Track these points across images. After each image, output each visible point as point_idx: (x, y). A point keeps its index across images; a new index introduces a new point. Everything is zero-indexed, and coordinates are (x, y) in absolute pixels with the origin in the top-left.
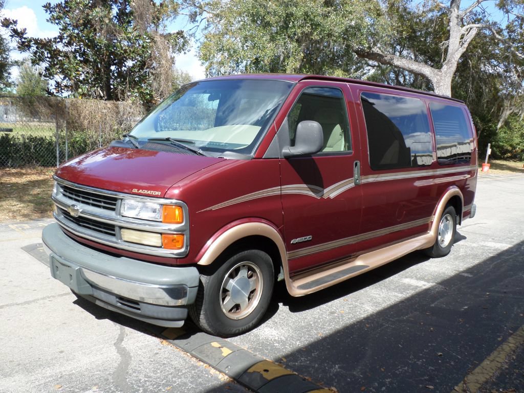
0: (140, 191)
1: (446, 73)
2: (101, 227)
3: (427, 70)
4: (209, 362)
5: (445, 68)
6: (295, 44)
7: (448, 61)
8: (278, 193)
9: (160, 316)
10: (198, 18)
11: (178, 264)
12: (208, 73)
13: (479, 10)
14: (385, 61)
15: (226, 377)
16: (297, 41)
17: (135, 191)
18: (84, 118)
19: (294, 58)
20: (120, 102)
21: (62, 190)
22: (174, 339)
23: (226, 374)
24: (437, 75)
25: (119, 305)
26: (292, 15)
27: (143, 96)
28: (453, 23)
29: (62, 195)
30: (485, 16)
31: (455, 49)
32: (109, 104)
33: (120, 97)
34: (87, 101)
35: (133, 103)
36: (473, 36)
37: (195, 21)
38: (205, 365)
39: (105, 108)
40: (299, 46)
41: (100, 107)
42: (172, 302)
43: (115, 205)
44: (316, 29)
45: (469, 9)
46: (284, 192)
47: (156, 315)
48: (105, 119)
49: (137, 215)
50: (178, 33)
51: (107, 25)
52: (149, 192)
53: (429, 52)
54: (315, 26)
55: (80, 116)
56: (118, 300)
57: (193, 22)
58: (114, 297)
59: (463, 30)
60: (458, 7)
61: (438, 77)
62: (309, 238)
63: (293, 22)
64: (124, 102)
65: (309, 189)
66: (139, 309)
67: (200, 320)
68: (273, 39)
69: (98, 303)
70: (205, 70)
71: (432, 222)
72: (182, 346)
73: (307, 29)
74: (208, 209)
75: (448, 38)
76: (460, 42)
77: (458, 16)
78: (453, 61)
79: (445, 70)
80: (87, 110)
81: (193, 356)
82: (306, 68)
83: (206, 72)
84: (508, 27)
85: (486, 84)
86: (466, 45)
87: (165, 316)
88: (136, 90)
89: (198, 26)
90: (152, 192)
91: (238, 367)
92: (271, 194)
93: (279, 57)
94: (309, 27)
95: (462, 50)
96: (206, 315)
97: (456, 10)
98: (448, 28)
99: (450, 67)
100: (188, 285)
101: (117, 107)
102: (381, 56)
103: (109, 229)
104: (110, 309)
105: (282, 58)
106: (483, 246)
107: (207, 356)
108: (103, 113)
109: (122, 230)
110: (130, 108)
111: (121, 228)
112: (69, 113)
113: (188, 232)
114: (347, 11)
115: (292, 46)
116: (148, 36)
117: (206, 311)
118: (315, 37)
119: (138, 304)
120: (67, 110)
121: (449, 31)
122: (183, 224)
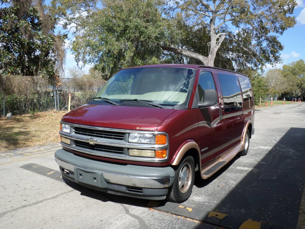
0: (141, 128)
1: (211, 58)
2: (112, 150)
3: (201, 57)
4: (184, 215)
5: (210, 56)
6: (130, 43)
7: (212, 52)
8: (197, 126)
9: (155, 194)
10: (68, 26)
11: (163, 165)
12: (77, 58)
13: (224, 25)
14: (178, 52)
15: (198, 221)
16: (131, 41)
17: (138, 128)
18: (15, 87)
19: (130, 50)
20: (35, 77)
21: (74, 130)
22: (157, 207)
23: (197, 220)
24: (206, 60)
25: (127, 191)
26: (128, 26)
27: (49, 73)
28: (212, 33)
29: (74, 133)
30: (227, 29)
31: (214, 46)
32: (29, 78)
33: (35, 74)
34: (16, 77)
35: (43, 77)
36: (223, 40)
37: (66, 28)
38: (182, 217)
39: (26, 81)
40: (133, 44)
41: (23, 80)
42: (162, 186)
43: (123, 136)
44: (142, 34)
45: (220, 25)
46: (200, 125)
47: (152, 194)
48: (27, 87)
49: (137, 141)
50: (64, 36)
51: (30, 31)
52: (147, 129)
53: (197, 47)
54: (141, 33)
55: (12, 85)
56: (126, 189)
57: (65, 29)
58: (125, 187)
59: (217, 36)
60: (214, 24)
61: (207, 61)
62: (207, 148)
63: (129, 31)
64: (37, 77)
65: (206, 123)
66: (142, 192)
67: (171, 195)
68: (118, 40)
69: (109, 192)
70: (75, 57)
71: (242, 138)
72: (164, 210)
73: (137, 35)
74: (175, 136)
75: (210, 41)
76: (217, 42)
77: (214, 29)
78: (214, 52)
79: (210, 57)
80: (16, 82)
81: (172, 214)
82: (136, 56)
83: (76, 58)
84: (237, 34)
85: (227, 64)
86: (220, 44)
87: (157, 194)
88: (45, 70)
89: (69, 31)
90: (149, 128)
91: (202, 215)
92: (195, 127)
93: (122, 50)
94: (138, 33)
95: (218, 47)
96: (174, 192)
97: (213, 25)
98: (210, 35)
99: (213, 56)
100: (171, 176)
101: (34, 80)
102: (176, 50)
103: (120, 150)
104: (119, 195)
105: (123, 51)
106: (259, 148)
107: (181, 213)
108: (25, 83)
109: (130, 150)
110: (41, 80)
111: (128, 149)
112: (5, 84)
113: (168, 149)
114: (158, 25)
115: (129, 44)
116: (51, 38)
117: (174, 190)
118: (142, 39)
119: (142, 190)
120: (4, 82)
121: (210, 36)
122: (167, 144)
